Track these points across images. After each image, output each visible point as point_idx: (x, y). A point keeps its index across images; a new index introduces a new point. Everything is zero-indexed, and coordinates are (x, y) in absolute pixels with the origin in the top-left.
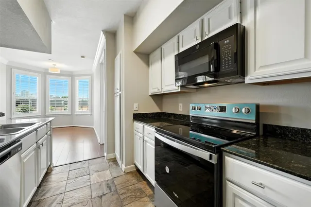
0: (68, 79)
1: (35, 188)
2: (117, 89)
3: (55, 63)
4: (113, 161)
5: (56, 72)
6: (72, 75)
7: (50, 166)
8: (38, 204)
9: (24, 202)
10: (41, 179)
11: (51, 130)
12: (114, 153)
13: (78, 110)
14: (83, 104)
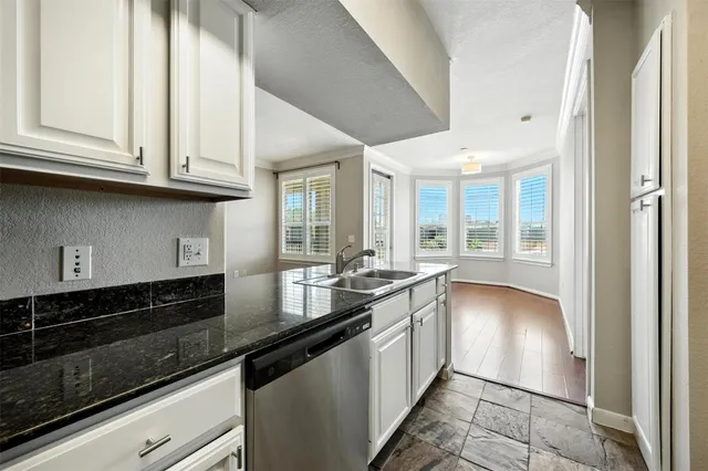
0: (499, 182)
1: (406, 410)
2: (644, 181)
3: (472, 154)
4: (620, 445)
5: (474, 173)
6: (505, 172)
7: (444, 367)
8: (410, 446)
9: (380, 433)
10: (420, 392)
11: (449, 290)
12: (631, 415)
13: (519, 250)
14: (534, 237)
